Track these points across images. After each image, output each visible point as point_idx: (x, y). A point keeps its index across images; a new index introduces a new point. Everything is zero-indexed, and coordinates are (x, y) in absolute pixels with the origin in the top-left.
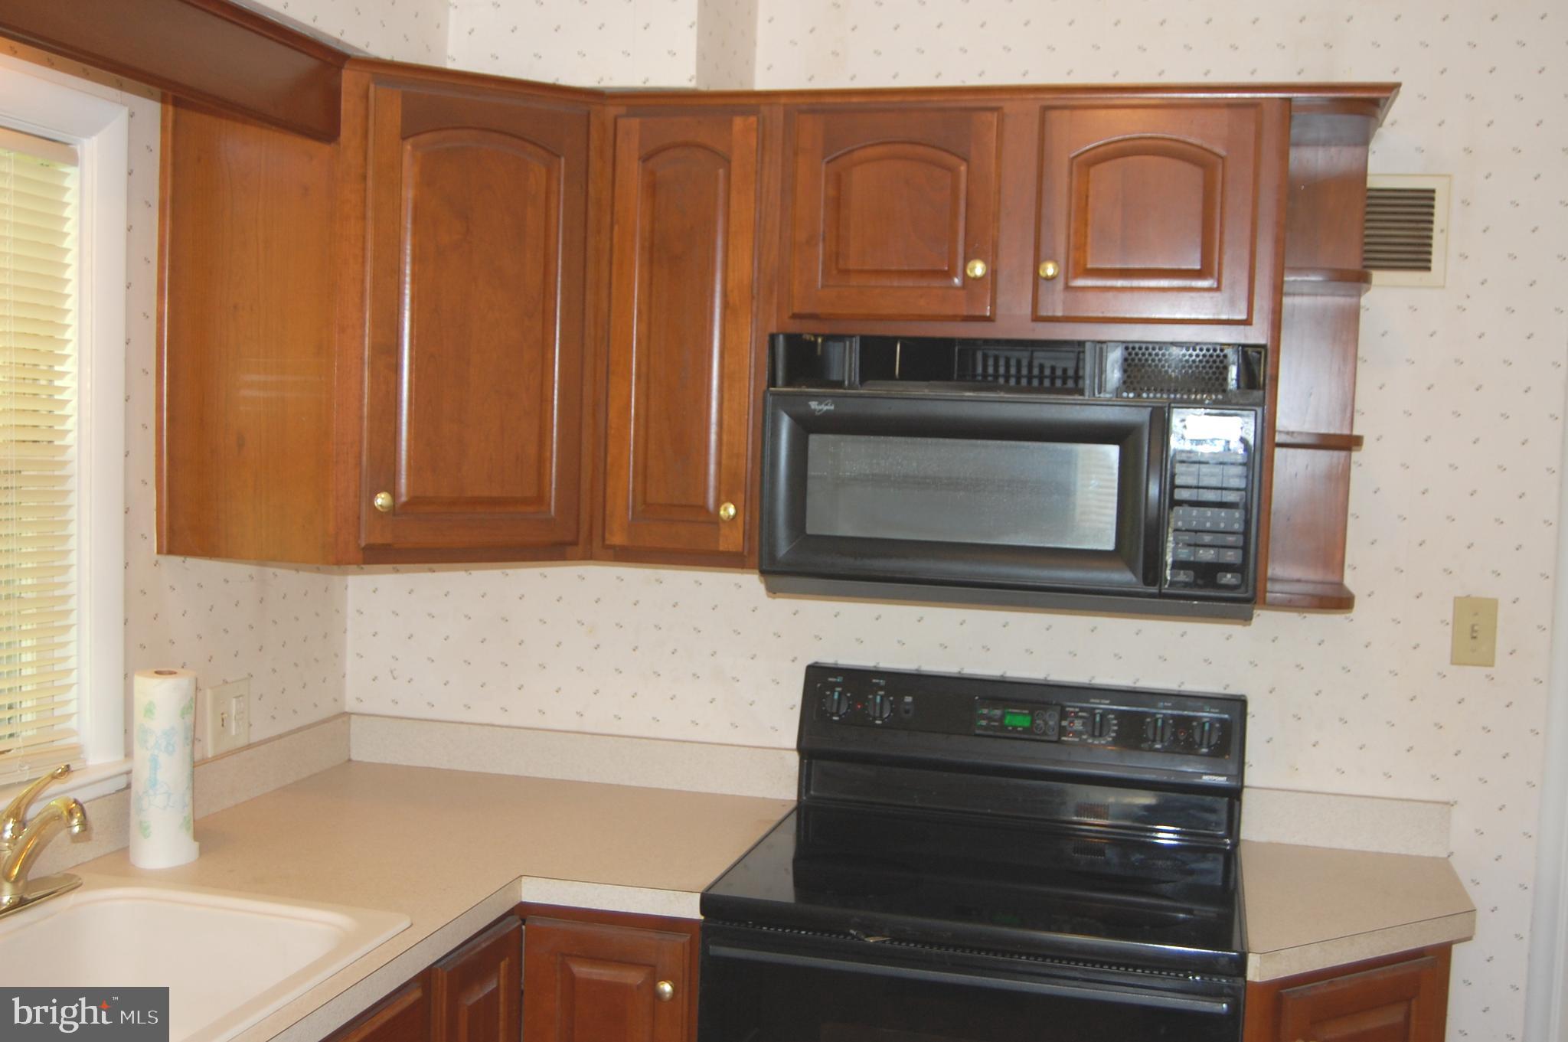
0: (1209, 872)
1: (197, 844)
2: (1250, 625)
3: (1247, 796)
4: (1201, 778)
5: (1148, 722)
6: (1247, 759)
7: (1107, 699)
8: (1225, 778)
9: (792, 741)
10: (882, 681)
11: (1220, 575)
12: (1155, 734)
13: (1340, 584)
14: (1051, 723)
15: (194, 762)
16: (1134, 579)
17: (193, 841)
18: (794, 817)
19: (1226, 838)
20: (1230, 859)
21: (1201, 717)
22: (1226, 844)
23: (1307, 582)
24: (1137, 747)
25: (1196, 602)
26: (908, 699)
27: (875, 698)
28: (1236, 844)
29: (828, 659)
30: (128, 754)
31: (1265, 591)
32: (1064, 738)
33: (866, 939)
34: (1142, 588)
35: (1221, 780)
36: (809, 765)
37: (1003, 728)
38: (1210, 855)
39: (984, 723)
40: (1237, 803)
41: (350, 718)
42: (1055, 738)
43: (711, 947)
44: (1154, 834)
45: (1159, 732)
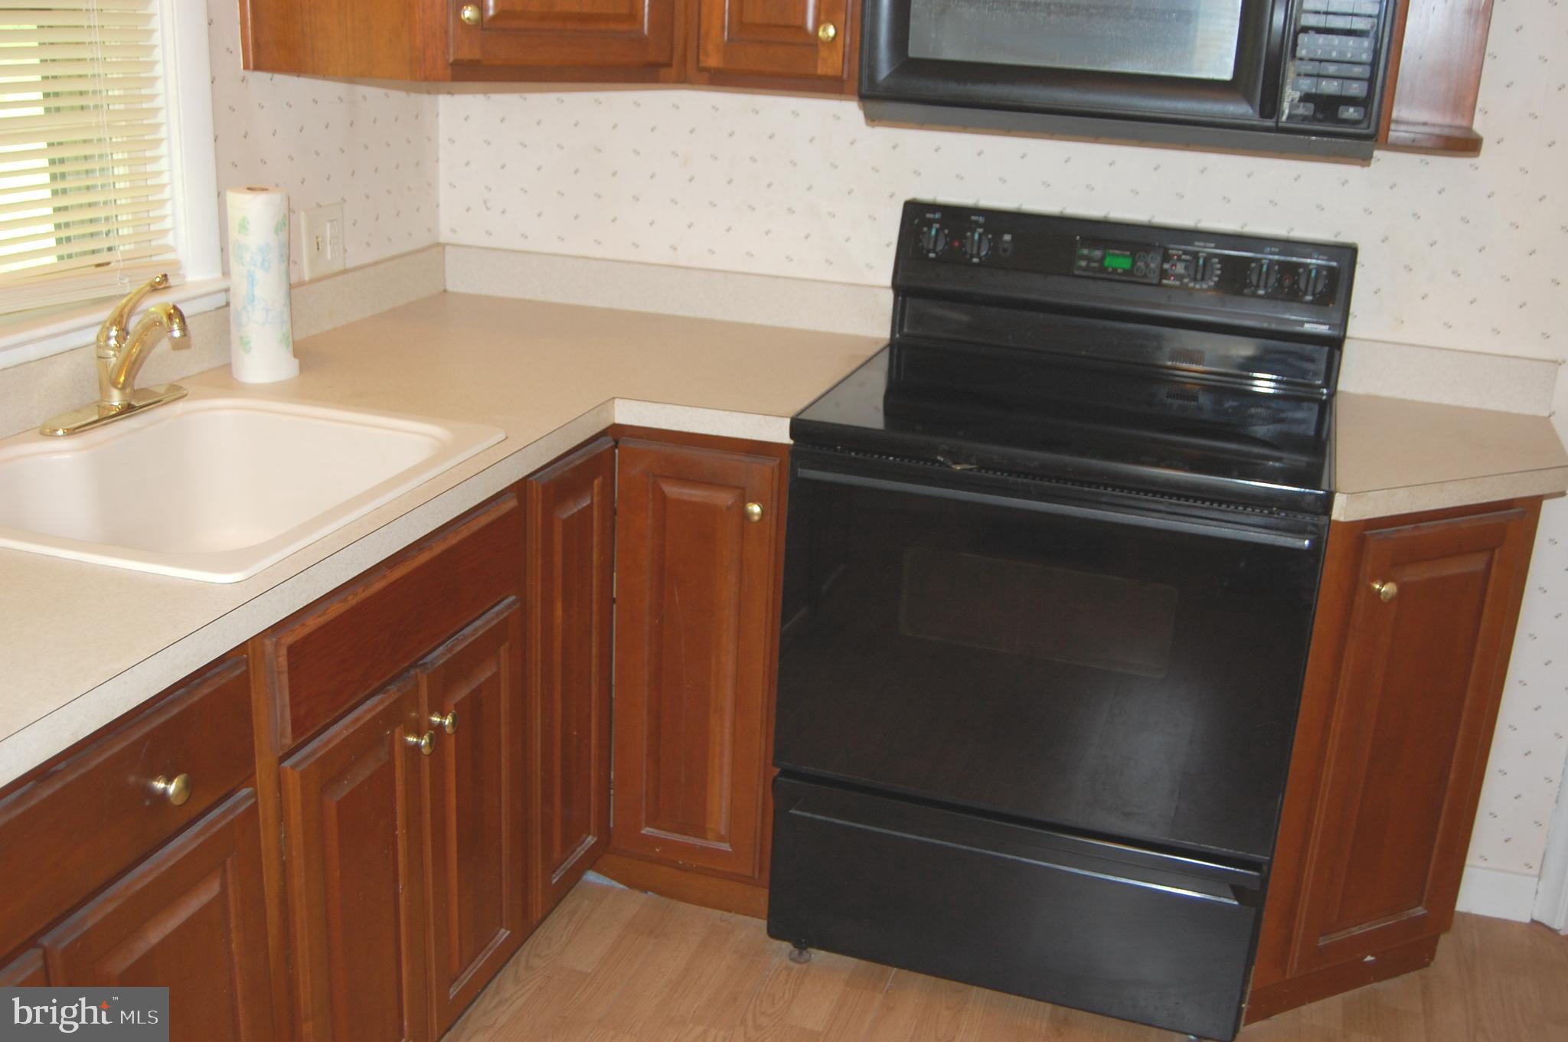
0: (1302, 421)
1: (296, 362)
2: (1369, 165)
3: (1348, 347)
4: (1303, 326)
5: (1254, 268)
6: (1353, 309)
7: (1212, 242)
8: (1327, 327)
9: (886, 278)
10: (981, 218)
11: (1342, 108)
12: (1259, 280)
13: (1469, 129)
14: (1153, 265)
15: (290, 285)
16: (1251, 111)
17: (293, 358)
18: (886, 354)
19: (1324, 388)
20: (1325, 408)
21: (1308, 264)
22: (1322, 394)
23: (1434, 125)
24: (1239, 293)
25: (1314, 138)
26: (1007, 237)
27: (973, 236)
28: (1333, 394)
29: (926, 195)
30: (226, 273)
31: (1388, 129)
32: (1165, 282)
33: (954, 466)
34: (1257, 121)
35: (1323, 329)
36: (904, 303)
37: (1103, 269)
38: (1305, 405)
39: (1083, 263)
40: (1337, 353)
41: (444, 249)
42: (1155, 281)
43: (799, 470)
44: (1249, 382)
45: (1263, 277)
